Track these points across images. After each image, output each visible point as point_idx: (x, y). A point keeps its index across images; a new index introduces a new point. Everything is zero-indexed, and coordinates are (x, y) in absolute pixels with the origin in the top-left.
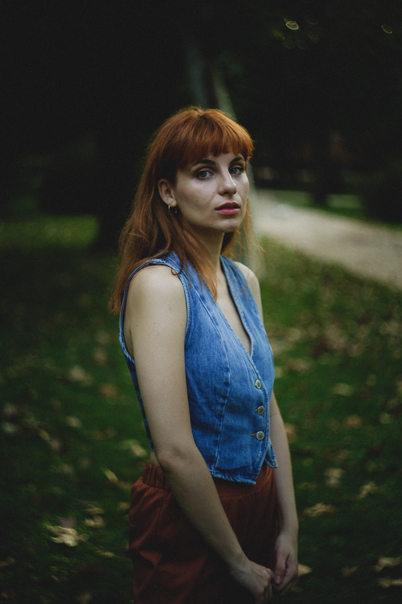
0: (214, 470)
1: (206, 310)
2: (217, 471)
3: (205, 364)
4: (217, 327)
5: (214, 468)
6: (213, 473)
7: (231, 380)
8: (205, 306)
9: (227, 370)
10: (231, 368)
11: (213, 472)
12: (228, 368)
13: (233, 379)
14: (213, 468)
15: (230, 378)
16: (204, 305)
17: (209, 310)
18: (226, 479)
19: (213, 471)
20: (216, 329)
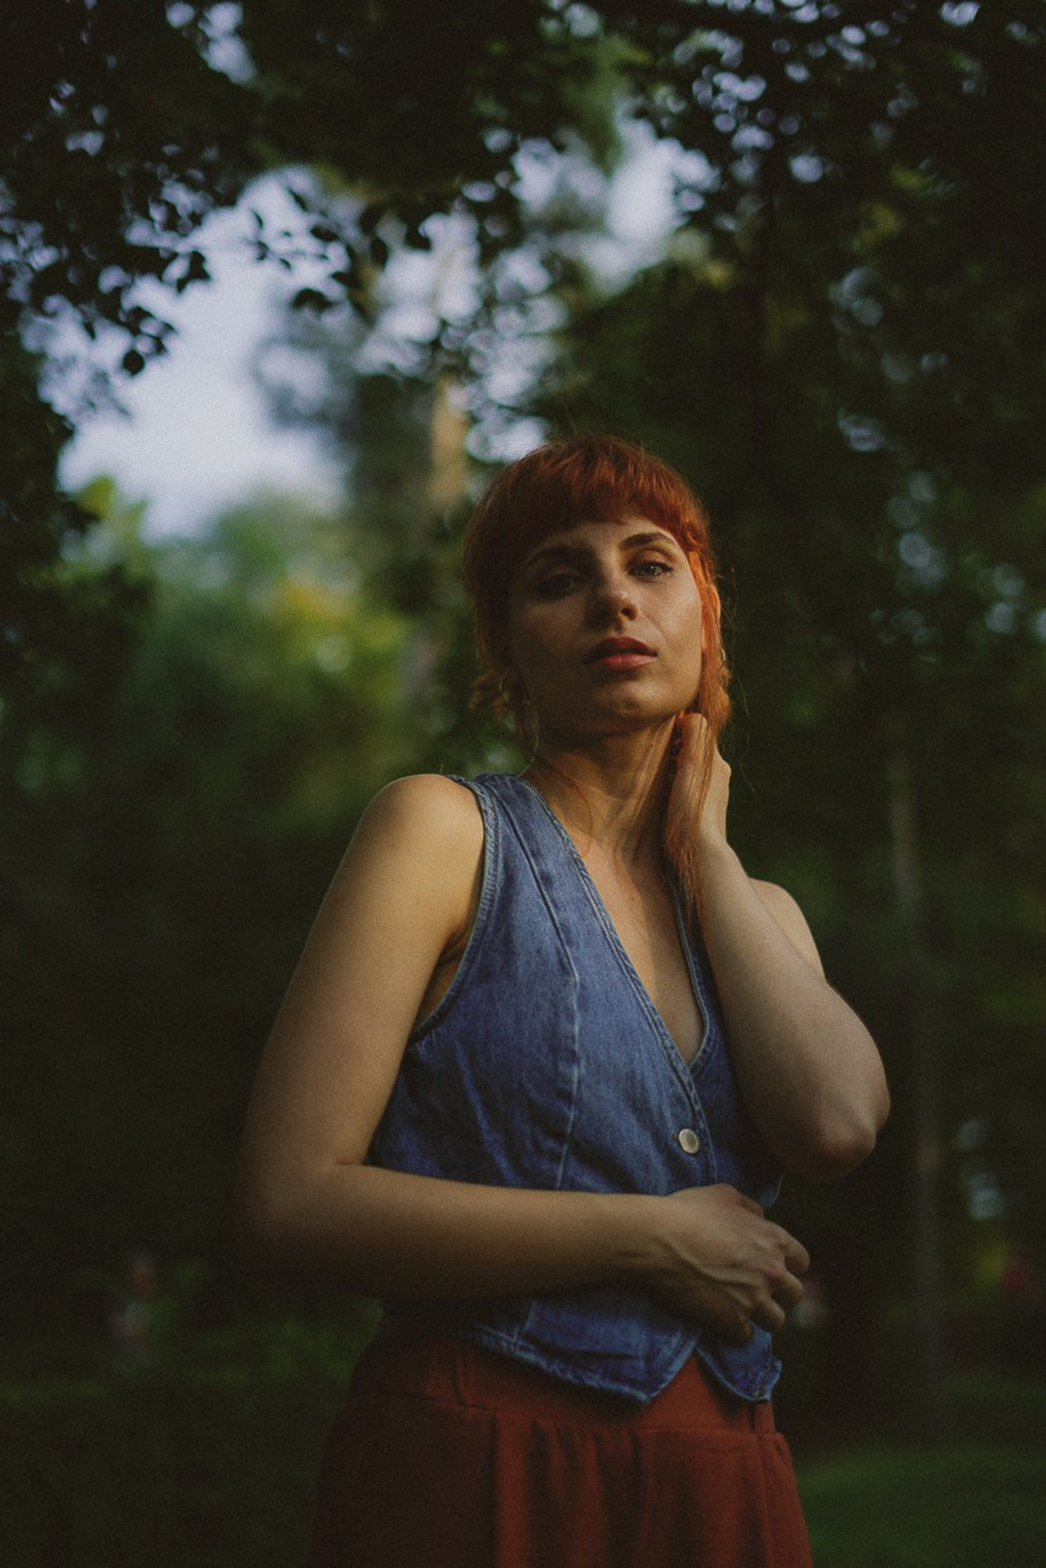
0: (518, 1339)
1: (546, 904)
2: (526, 1344)
3: (506, 1030)
4: (567, 948)
5: (519, 1333)
6: (512, 1347)
7: (579, 1087)
8: (547, 897)
9: (573, 1058)
10: (588, 1058)
11: (515, 1345)
12: (573, 1053)
13: (589, 1086)
14: (515, 1333)
15: (576, 1080)
16: (545, 893)
17: (556, 906)
18: (551, 1370)
19: (514, 1340)
20: (562, 950)
